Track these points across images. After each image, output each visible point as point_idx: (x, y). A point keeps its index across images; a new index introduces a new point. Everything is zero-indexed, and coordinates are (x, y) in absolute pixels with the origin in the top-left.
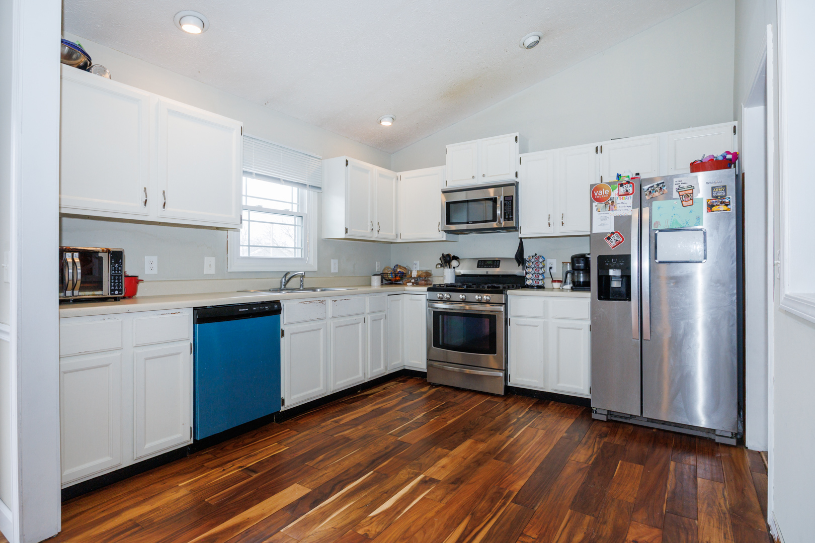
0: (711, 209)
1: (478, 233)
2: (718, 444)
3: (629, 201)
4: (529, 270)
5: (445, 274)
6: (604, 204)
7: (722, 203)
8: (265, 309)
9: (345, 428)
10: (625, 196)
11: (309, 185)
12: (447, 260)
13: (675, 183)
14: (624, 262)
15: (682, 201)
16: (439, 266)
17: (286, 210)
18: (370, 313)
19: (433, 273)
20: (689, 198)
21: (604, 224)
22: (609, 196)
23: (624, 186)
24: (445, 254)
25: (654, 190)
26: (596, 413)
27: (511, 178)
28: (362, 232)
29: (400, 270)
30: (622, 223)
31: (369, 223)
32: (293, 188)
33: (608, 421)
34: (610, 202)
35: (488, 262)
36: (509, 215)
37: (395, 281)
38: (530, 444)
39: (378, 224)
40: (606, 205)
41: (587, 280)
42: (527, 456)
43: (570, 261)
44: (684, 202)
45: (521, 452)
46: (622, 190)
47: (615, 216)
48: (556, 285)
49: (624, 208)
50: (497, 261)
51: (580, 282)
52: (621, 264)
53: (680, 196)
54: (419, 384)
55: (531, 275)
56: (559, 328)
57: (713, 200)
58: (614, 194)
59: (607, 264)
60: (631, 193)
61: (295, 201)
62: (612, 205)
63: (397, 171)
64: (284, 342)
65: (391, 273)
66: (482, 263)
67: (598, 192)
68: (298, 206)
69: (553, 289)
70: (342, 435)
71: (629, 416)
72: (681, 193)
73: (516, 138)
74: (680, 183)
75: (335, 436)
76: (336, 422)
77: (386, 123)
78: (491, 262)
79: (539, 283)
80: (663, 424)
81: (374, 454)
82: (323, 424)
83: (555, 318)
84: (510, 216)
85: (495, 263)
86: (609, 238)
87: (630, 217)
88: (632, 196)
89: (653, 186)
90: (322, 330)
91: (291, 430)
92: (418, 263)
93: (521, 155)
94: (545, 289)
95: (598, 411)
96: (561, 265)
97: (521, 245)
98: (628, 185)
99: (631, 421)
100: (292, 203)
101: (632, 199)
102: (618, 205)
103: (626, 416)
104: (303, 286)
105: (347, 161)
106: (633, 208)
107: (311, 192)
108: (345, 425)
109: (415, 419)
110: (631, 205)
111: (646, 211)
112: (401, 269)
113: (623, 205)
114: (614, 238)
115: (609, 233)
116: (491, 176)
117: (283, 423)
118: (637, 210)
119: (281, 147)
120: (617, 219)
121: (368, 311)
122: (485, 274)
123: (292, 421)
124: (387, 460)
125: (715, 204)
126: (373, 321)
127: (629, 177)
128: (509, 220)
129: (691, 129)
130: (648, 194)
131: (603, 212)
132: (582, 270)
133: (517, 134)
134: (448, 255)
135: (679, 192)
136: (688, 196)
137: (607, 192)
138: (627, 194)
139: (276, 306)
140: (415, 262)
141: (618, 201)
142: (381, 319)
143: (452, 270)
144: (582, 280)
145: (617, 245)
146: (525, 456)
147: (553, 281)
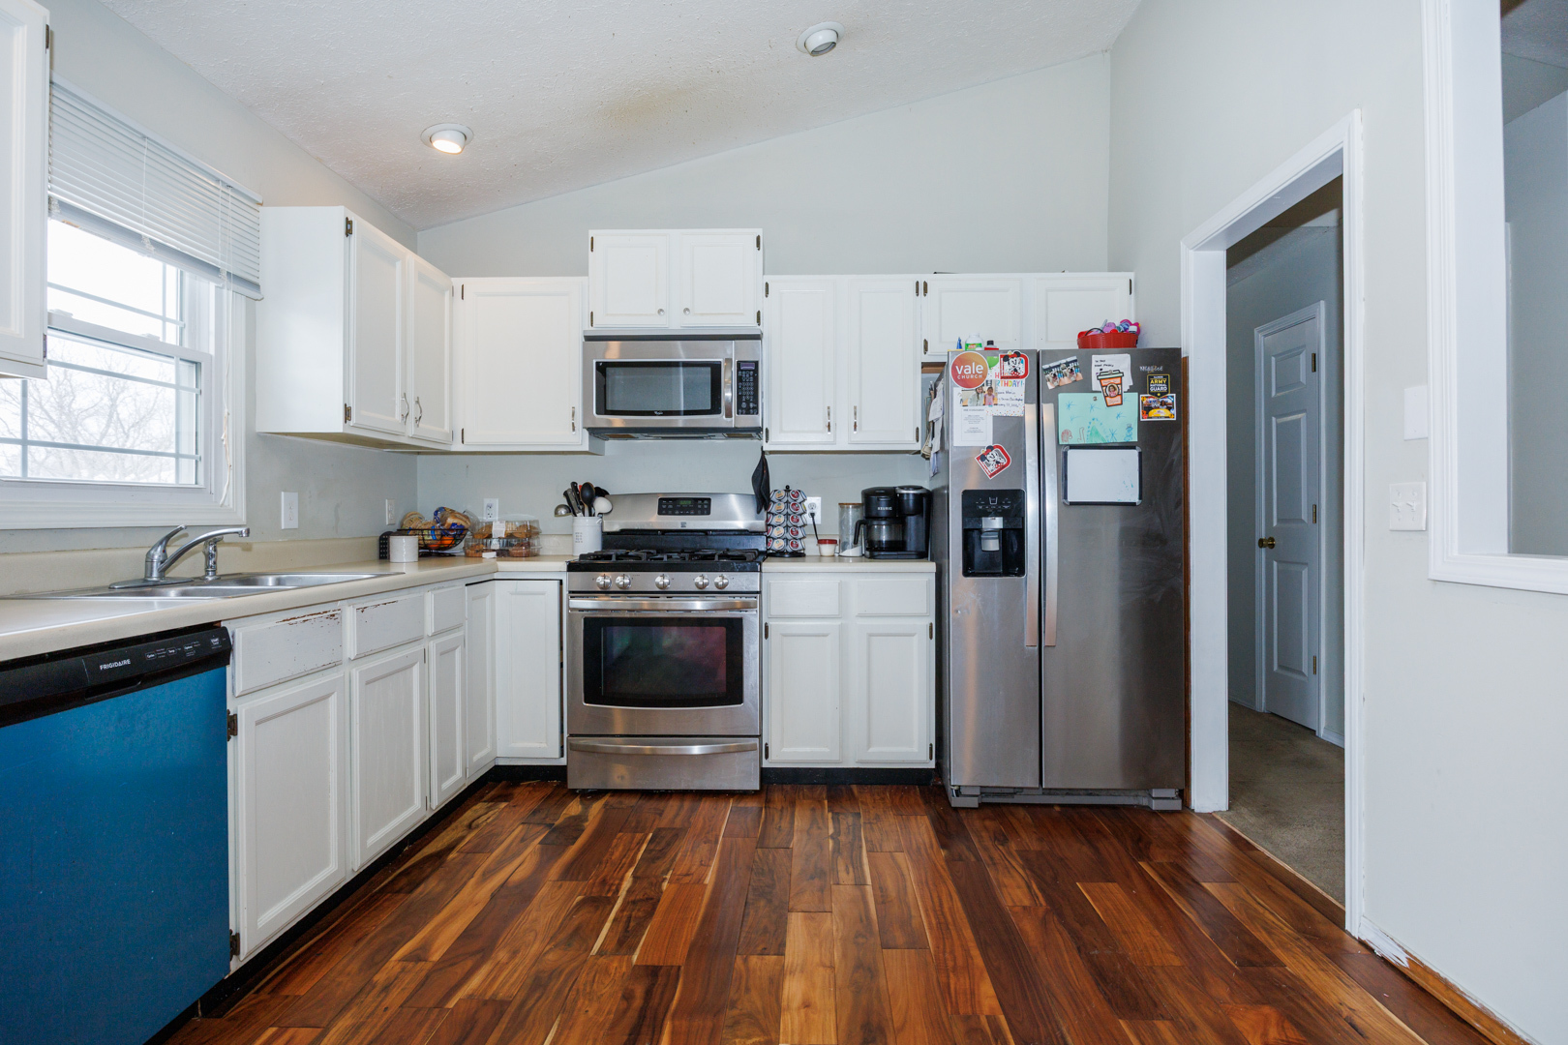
0: (1147, 413)
1: (657, 438)
2: (1155, 813)
3: (1019, 389)
4: (774, 520)
5: (577, 529)
6: (975, 392)
7: (1163, 404)
8: (184, 652)
9: (460, 970)
10: (1012, 380)
11: (229, 273)
12: (583, 498)
13: (1094, 363)
14: (1010, 503)
15: (1105, 397)
16: (563, 511)
17: (150, 335)
18: (434, 635)
19: (542, 527)
20: (1116, 392)
21: (974, 431)
22: (984, 376)
23: (1011, 360)
24: (580, 483)
25: (1060, 372)
26: (957, 796)
27: (745, 323)
28: (384, 421)
29: (455, 521)
30: (1009, 431)
31: (398, 398)
32: (168, 267)
33: (982, 805)
34: (986, 388)
35: (682, 503)
36: (748, 402)
37: (439, 549)
38: (909, 890)
39: (418, 402)
40: (978, 394)
41: (900, 538)
42: (934, 921)
43: (859, 500)
44: (1108, 399)
45: (913, 913)
46: (1008, 368)
47: (994, 417)
48: (827, 549)
49: (1011, 402)
50: (703, 500)
51: (880, 542)
52: (1006, 507)
53: (1102, 387)
54: (549, 797)
55: (782, 530)
56: (871, 635)
57: (1151, 399)
58: (992, 375)
59: (980, 507)
60: (1022, 374)
61: (172, 313)
62: (990, 394)
63: (451, 271)
64: (239, 752)
65: (433, 530)
66: (670, 504)
67: (964, 368)
68: (182, 330)
69: (820, 557)
70: (470, 997)
71: (1012, 791)
72: (1104, 383)
73: (758, 238)
74: (1103, 363)
75: (451, 1005)
76: (418, 956)
77: (447, 145)
78: (690, 502)
79: (797, 546)
80: (1067, 794)
81: (612, 1027)
82: (380, 978)
83: (861, 616)
84: (751, 405)
85: (700, 505)
86: (983, 458)
87: (1021, 420)
88: (1024, 380)
89: (1059, 366)
90: (333, 700)
91: (283, 1029)
92: (496, 503)
93: (768, 278)
94: (807, 558)
95: (963, 791)
96: (837, 509)
97: (763, 465)
98: (1018, 359)
99: (1017, 799)
100: (164, 319)
101: (1024, 386)
102: (999, 396)
103: (1006, 791)
104: (214, 571)
105: (348, 222)
106: (1026, 403)
107: (228, 294)
108: (450, 959)
109: (623, 893)
110: (1023, 397)
111: (1047, 409)
112: (456, 517)
113: (1008, 396)
114: (994, 457)
115: (984, 447)
116: (702, 314)
117: (231, 1013)
118: (1032, 409)
119: (144, 137)
120: (998, 420)
121: (430, 629)
122: (679, 527)
123: (263, 996)
124: (661, 1033)
125: (1153, 406)
126: (442, 654)
127: (980, 345)
128: (748, 413)
129: (1067, 274)
130: (1051, 379)
131: (972, 408)
132: (885, 518)
133: (759, 232)
134: (587, 485)
135: (1100, 380)
136: (1115, 389)
137: (979, 369)
138: (1015, 375)
139: (215, 641)
140: (487, 501)
141: (1000, 388)
142: (455, 649)
143: (596, 520)
144: (884, 538)
145: (998, 471)
146: (930, 923)
147: (821, 542)
